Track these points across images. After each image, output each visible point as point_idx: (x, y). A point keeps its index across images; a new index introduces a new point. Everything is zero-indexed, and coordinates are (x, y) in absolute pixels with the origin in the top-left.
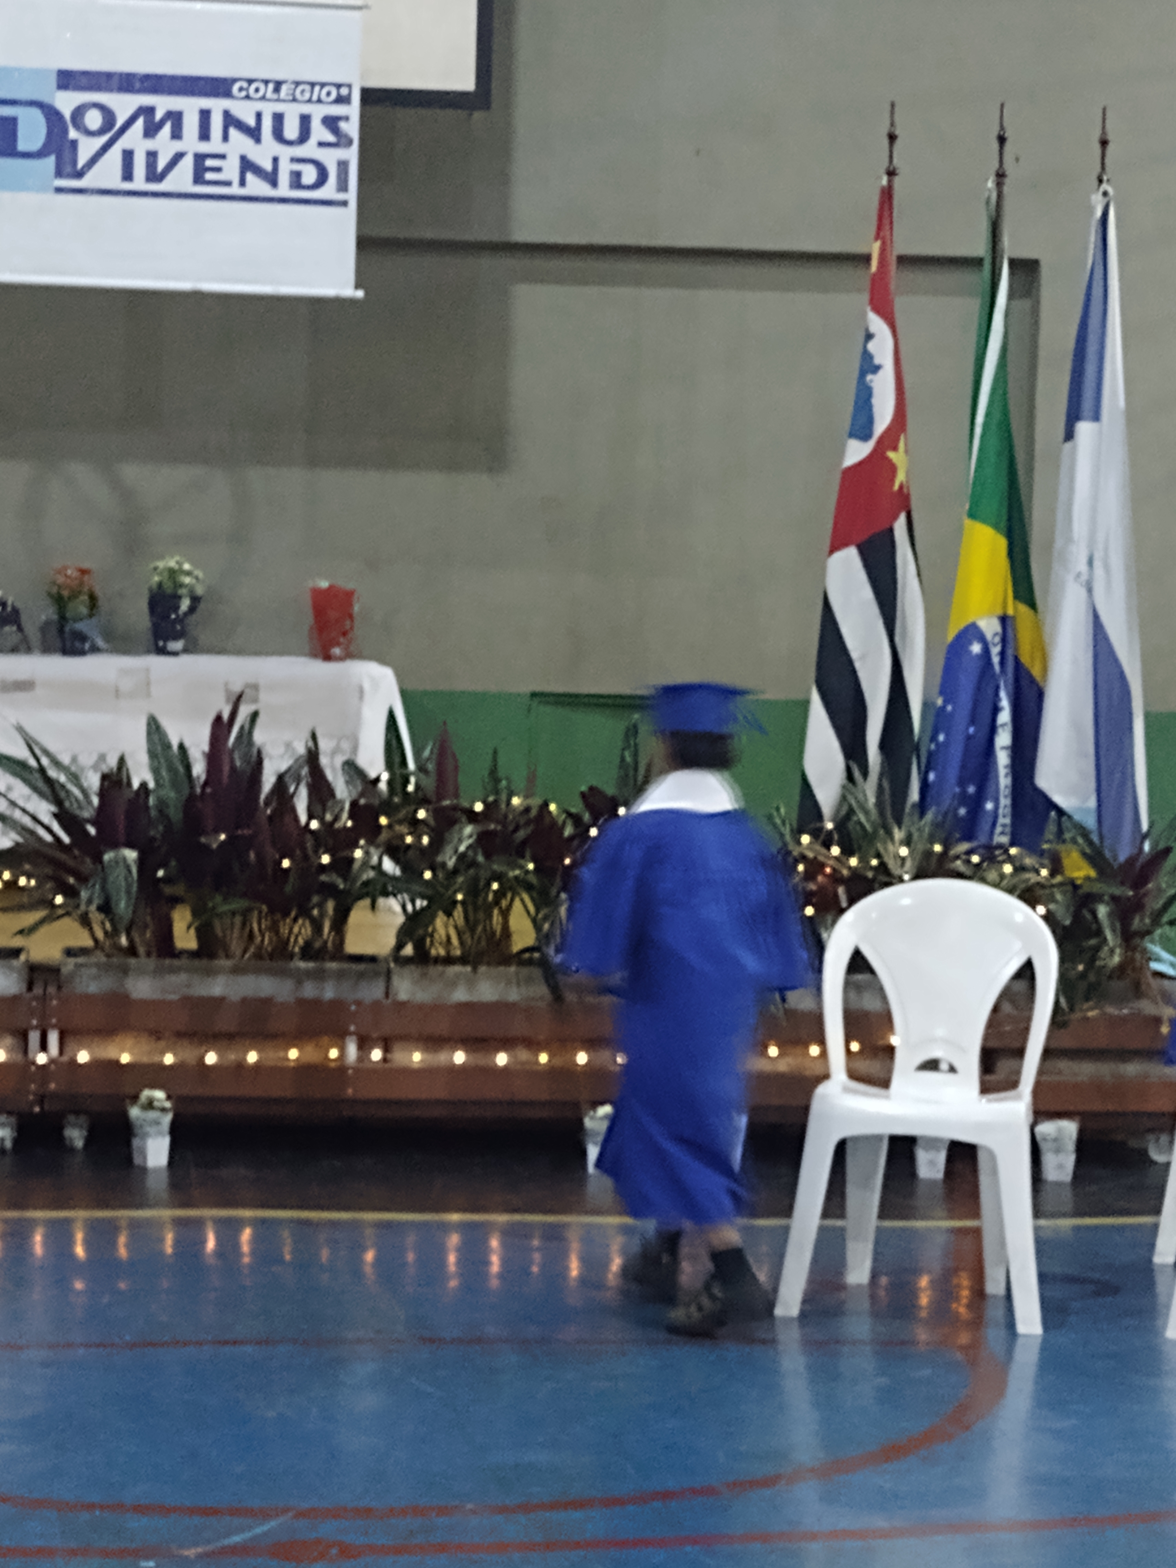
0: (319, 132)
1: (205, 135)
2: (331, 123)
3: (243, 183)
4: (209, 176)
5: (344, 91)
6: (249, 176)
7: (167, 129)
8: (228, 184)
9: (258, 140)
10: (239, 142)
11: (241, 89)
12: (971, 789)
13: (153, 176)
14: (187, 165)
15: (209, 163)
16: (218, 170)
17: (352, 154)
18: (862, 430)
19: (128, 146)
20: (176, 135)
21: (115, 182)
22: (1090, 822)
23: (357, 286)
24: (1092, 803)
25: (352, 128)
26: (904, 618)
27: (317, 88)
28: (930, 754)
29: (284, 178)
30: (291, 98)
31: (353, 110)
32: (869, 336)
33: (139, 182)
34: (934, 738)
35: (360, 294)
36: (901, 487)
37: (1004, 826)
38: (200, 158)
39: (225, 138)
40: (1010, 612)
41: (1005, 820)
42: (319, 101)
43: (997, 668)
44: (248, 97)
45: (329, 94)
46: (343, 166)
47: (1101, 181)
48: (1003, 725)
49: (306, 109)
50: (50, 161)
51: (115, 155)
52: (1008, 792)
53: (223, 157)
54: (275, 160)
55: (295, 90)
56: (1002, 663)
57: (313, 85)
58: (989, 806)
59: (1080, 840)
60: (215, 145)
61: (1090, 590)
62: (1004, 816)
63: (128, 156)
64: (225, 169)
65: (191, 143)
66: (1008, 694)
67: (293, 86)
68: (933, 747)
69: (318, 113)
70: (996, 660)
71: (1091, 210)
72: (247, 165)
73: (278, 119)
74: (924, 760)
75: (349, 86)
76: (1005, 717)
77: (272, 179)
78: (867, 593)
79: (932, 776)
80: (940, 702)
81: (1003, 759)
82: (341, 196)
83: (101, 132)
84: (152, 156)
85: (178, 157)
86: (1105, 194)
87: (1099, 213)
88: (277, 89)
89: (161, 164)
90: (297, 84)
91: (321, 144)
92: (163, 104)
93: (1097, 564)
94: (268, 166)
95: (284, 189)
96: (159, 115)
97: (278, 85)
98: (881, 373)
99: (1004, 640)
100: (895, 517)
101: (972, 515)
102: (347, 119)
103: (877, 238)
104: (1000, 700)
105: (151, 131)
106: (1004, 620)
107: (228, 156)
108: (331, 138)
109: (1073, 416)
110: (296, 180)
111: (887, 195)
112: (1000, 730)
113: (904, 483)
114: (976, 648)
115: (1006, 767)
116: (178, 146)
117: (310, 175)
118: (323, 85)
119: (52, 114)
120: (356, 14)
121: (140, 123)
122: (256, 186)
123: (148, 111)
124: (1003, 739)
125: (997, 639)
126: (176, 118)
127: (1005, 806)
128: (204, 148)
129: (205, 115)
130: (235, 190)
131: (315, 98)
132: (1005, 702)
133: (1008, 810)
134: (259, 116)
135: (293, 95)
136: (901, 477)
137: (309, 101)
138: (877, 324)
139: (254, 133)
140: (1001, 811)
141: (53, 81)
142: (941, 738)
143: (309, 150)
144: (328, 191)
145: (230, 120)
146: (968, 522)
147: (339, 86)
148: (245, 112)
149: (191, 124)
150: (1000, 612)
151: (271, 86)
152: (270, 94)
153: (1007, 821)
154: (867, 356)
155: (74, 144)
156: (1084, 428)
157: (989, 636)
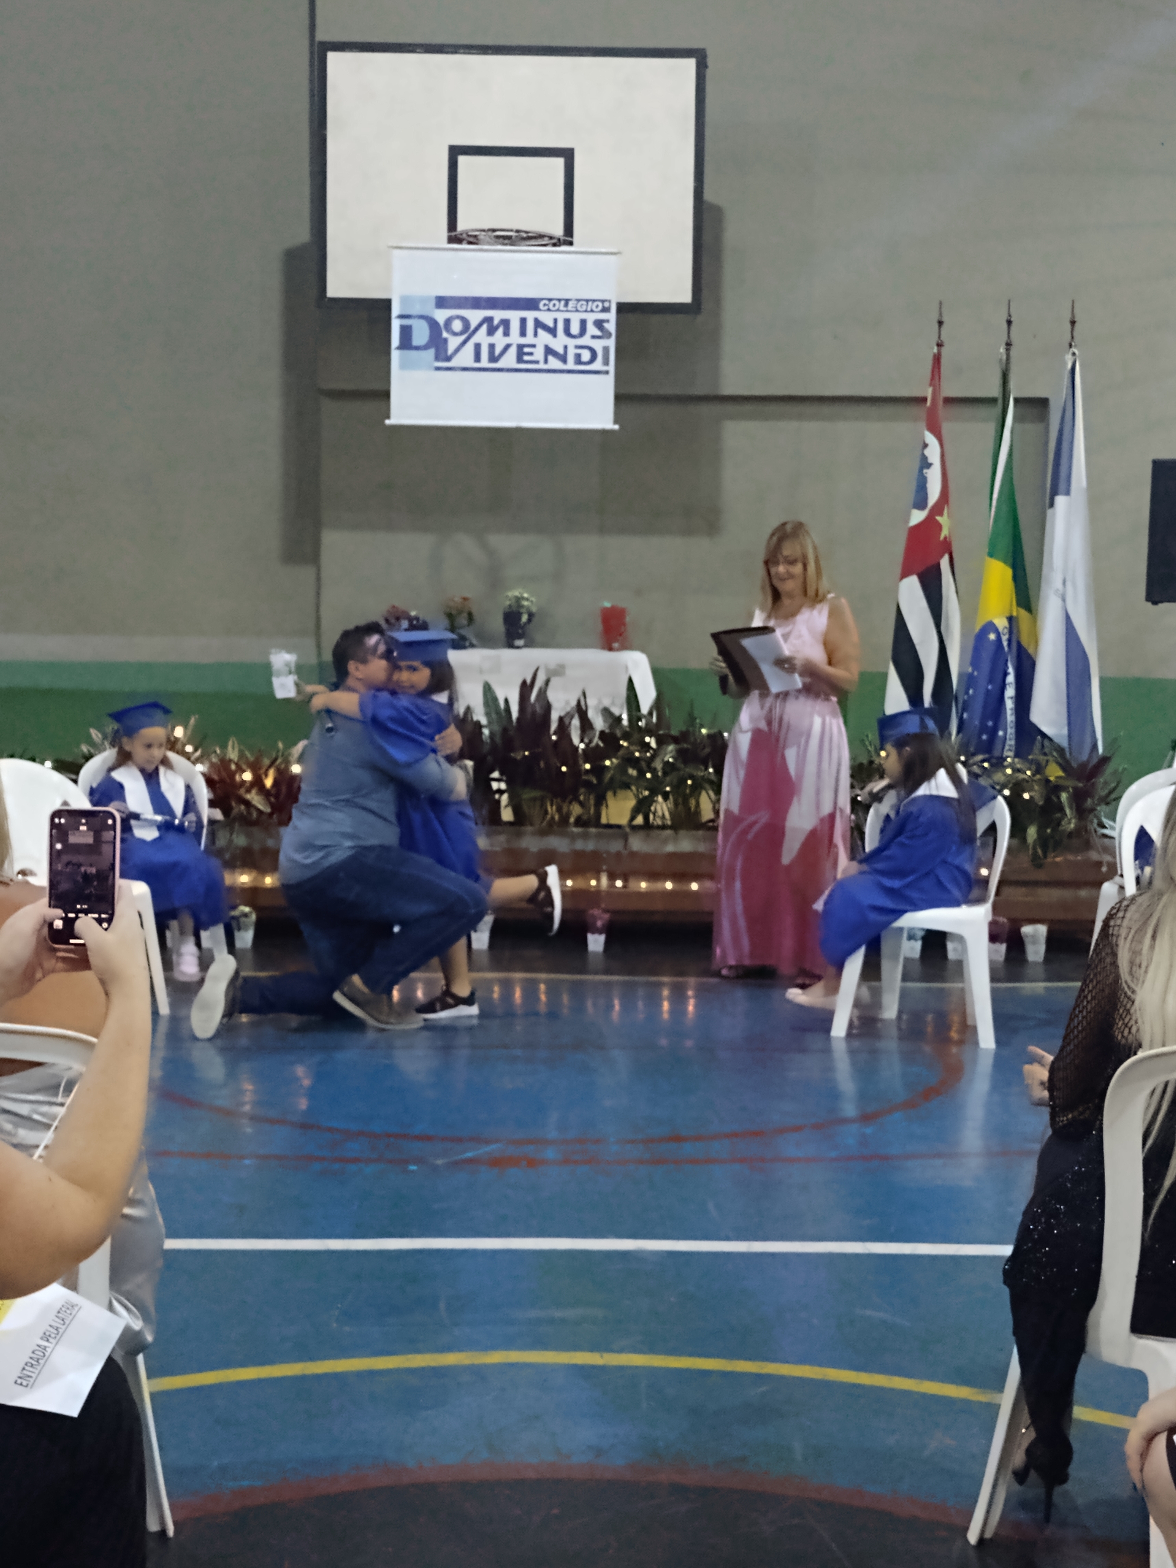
0: (592, 330)
1: (523, 333)
2: (599, 324)
3: (546, 361)
4: (526, 358)
5: (606, 305)
6: (550, 358)
7: (501, 330)
8: (537, 362)
9: (555, 336)
10: (544, 337)
11: (545, 305)
12: (990, 723)
13: (493, 358)
14: (513, 352)
15: (526, 350)
16: (531, 354)
17: (611, 343)
18: (921, 503)
19: (478, 341)
20: (506, 333)
21: (470, 362)
22: (1064, 743)
23: (616, 422)
24: (1065, 731)
25: (611, 327)
26: (947, 618)
27: (590, 303)
28: (965, 702)
29: (571, 358)
30: (574, 309)
31: (612, 316)
32: (926, 446)
33: (485, 363)
34: (967, 693)
35: (616, 427)
36: (945, 538)
37: (1010, 746)
38: (520, 347)
39: (536, 334)
40: (1015, 614)
41: (1011, 742)
42: (592, 311)
43: (1006, 649)
44: (549, 310)
45: (597, 306)
46: (606, 350)
47: (1071, 346)
48: (1009, 684)
49: (584, 316)
50: (431, 352)
51: (470, 346)
52: (1013, 725)
53: (534, 346)
54: (566, 347)
55: (577, 304)
56: (1009, 645)
57: (587, 301)
58: (1001, 733)
59: (1055, 754)
60: (529, 339)
61: (1064, 600)
62: (1010, 739)
63: (478, 347)
64: (535, 354)
65: (515, 337)
66: (1013, 665)
67: (576, 302)
68: (966, 697)
69: (591, 318)
70: (1005, 644)
71: (1065, 364)
72: (549, 351)
73: (567, 322)
74: (960, 705)
75: (610, 301)
76: (1011, 679)
77: (563, 359)
78: (923, 603)
79: (965, 716)
80: (970, 670)
81: (1009, 704)
82: (605, 368)
83: (461, 333)
84: (492, 347)
85: (508, 347)
86: (1074, 354)
87: (1069, 366)
88: (566, 305)
89: (498, 351)
90: (578, 300)
91: (593, 337)
92: (498, 315)
93: (1069, 584)
94: (561, 351)
95: (571, 365)
96: (496, 322)
97: (567, 301)
98: (932, 468)
99: (1011, 632)
100: (942, 556)
101: (991, 555)
102: (608, 321)
103: (931, 385)
104: (1008, 668)
105: (491, 331)
106: (1010, 619)
107: (537, 346)
108: (598, 333)
109: (1054, 492)
110: (578, 360)
111: (937, 359)
112: (1008, 687)
113: (947, 536)
114: (992, 636)
115: (1012, 709)
116: (507, 340)
117: (586, 355)
118: (594, 301)
119: (433, 324)
120: (612, 258)
121: (484, 327)
122: (554, 363)
123: (489, 320)
124: (1010, 692)
125: (1006, 631)
126: (506, 323)
127: (1011, 734)
128: (523, 341)
129: (523, 321)
130: (542, 366)
131: (589, 309)
132: (1011, 670)
133: (1013, 736)
134: (555, 321)
135: (576, 307)
136: (945, 532)
137: (586, 311)
138: (930, 438)
139: (553, 331)
140: (1008, 737)
141: (433, 302)
142: (971, 692)
143: (586, 340)
144: (598, 365)
145: (538, 324)
146: (988, 559)
147: (603, 301)
148: (547, 318)
149: (515, 327)
150: (1008, 615)
151: (563, 303)
152: (562, 308)
153: (1013, 742)
154: (924, 458)
155: (446, 341)
156: (1060, 500)
157: (1000, 629)
